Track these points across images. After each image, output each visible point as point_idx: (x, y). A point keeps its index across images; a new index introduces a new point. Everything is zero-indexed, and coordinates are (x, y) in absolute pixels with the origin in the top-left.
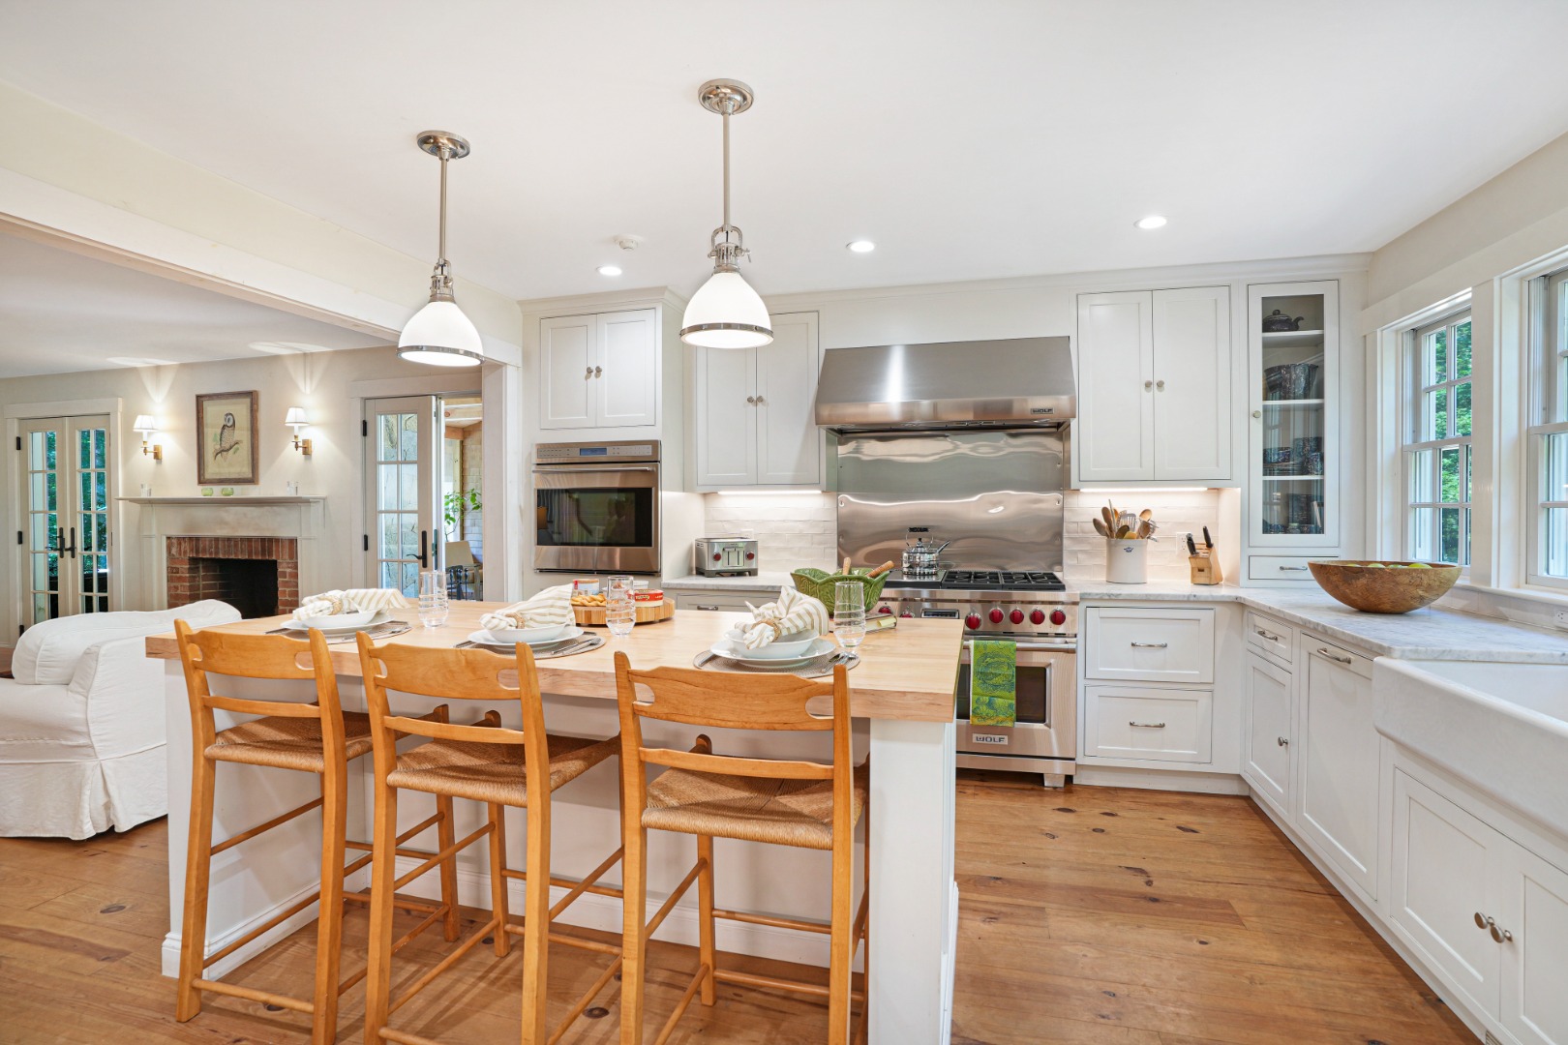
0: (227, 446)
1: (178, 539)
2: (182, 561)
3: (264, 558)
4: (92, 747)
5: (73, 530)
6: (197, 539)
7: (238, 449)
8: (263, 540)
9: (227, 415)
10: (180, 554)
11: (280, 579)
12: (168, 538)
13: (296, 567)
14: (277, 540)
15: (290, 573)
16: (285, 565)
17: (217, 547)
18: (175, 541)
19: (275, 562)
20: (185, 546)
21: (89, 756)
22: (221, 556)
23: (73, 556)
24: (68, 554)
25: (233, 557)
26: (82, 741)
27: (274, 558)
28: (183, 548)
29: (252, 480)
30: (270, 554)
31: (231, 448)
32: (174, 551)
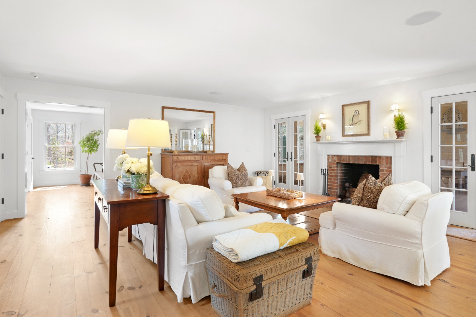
0: (356, 122)
1: (332, 156)
2: (334, 164)
3: (372, 164)
4: (422, 245)
5: (291, 152)
6: (341, 156)
7: (360, 123)
8: (372, 157)
9: (355, 111)
10: (333, 161)
11: (380, 172)
12: (328, 155)
13: (390, 167)
14: (379, 157)
15: (387, 171)
16: (383, 167)
17: (349, 159)
18: (331, 157)
19: (378, 166)
20: (335, 158)
21: (419, 248)
22: (351, 162)
23: (291, 161)
24: (290, 160)
25: (357, 163)
26: (417, 242)
27: (378, 164)
28: (334, 159)
29: (368, 134)
30: (376, 162)
31: (357, 123)
32: (330, 160)
